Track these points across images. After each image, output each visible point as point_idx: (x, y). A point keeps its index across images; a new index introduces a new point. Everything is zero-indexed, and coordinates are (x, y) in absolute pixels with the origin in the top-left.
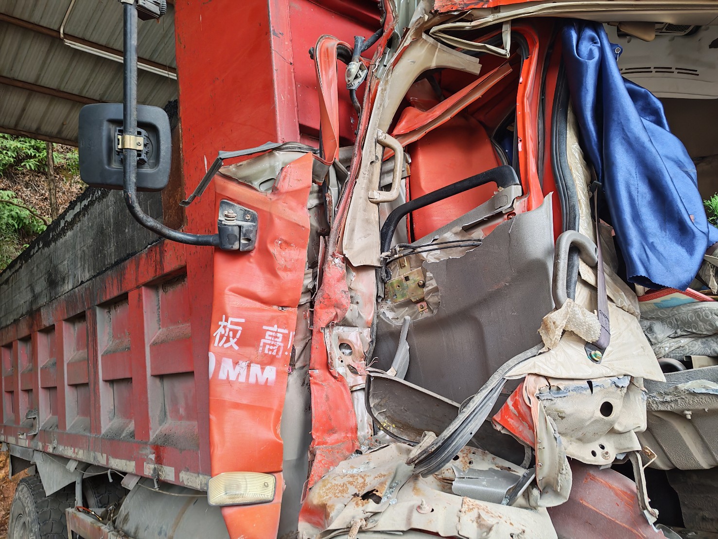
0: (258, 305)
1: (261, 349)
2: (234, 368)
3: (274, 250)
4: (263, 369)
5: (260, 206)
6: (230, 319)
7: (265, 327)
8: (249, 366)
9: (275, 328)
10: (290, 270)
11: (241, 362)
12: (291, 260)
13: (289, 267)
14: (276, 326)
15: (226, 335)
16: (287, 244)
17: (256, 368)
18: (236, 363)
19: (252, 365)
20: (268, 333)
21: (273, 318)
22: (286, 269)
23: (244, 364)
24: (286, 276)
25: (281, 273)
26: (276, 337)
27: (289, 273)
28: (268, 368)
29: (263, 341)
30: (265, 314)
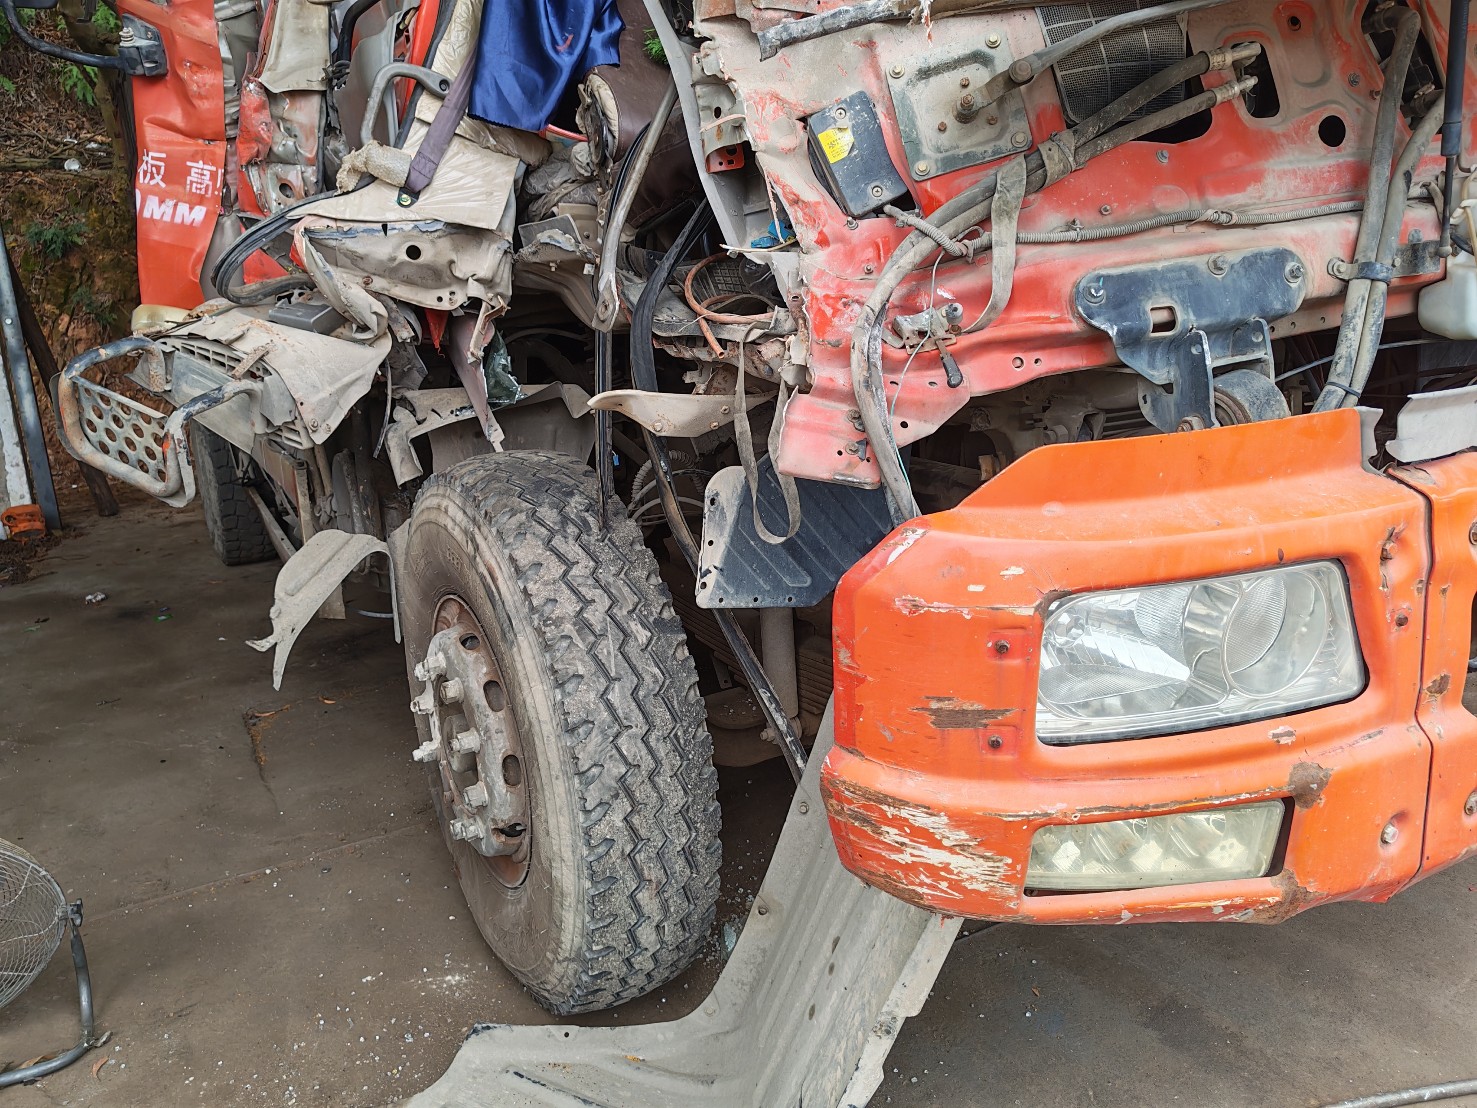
0: (181, 138)
1: (188, 187)
2: (160, 205)
3: (185, 75)
4: (191, 209)
5: (159, 22)
6: (151, 154)
7: (189, 164)
8: (176, 205)
9: (200, 164)
10: (206, 98)
11: (167, 200)
12: (205, 85)
13: (203, 93)
14: (201, 162)
15: (149, 170)
16: (197, 66)
17: (183, 208)
18: (162, 202)
19: (180, 204)
20: (193, 170)
21: (196, 152)
22: (200, 97)
23: (170, 203)
24: (204, 105)
25: (197, 102)
26: (202, 175)
27: (205, 101)
28: (197, 208)
29: (189, 178)
30: (186, 148)
